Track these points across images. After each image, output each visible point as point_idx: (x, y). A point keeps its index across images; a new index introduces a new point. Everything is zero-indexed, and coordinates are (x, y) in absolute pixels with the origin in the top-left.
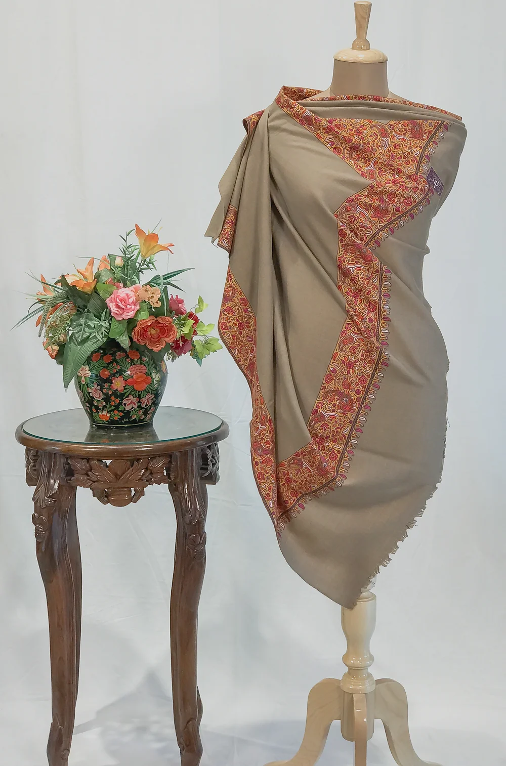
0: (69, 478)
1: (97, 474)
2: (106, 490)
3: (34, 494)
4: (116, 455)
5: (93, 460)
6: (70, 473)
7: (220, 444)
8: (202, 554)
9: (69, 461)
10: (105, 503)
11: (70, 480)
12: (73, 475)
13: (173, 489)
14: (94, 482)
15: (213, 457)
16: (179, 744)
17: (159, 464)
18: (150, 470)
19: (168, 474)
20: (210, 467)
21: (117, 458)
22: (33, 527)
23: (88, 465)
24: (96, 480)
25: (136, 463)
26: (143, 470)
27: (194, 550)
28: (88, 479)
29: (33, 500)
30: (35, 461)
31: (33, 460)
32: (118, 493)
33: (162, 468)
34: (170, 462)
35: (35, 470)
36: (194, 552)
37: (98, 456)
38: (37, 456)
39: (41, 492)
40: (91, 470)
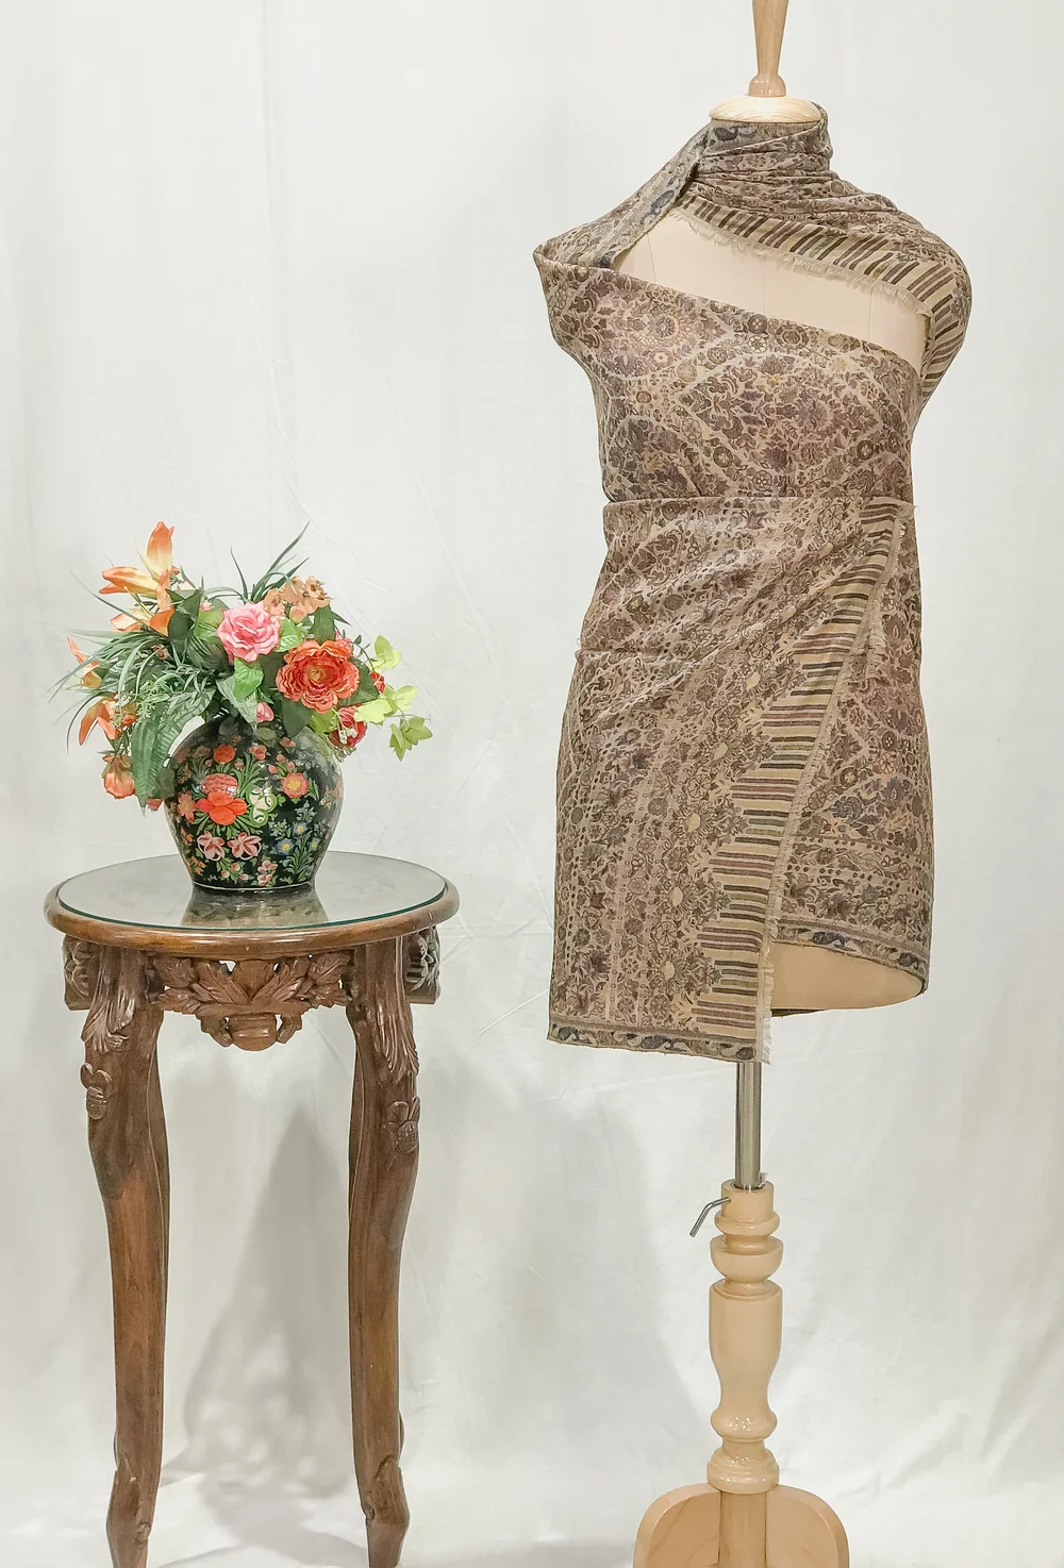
0: (152, 995)
1: (210, 988)
2: (227, 1019)
3: (86, 1027)
4: (248, 952)
5: (203, 960)
6: (157, 985)
8: (413, 1137)
9: (154, 963)
10: (225, 1044)
11: (156, 999)
12: (162, 990)
13: (356, 1017)
14: (204, 1003)
15: (429, 952)
16: (365, 1506)
17: (330, 967)
18: (312, 979)
19: (347, 989)
20: (425, 972)
21: (248, 957)
22: (83, 1091)
23: (191, 970)
24: (206, 998)
25: (285, 967)
26: (299, 981)
27: (396, 1132)
28: (193, 997)
29: (83, 1038)
30: (85, 962)
31: (80, 960)
32: (249, 1024)
33: (333, 974)
34: (351, 964)
35: (85, 980)
36: (398, 1136)
37: (213, 955)
38: (89, 953)
39: (100, 1021)
40: (197, 980)
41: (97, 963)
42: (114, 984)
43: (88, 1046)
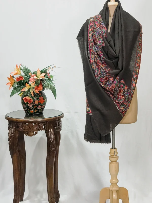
2: (27, 132)
5: (23, 123)
9: (17, 124)
10: (27, 135)
13: (46, 132)
15: (58, 123)
17: (42, 124)
18: (39, 126)
19: (45, 128)
20: (58, 126)
22: (8, 142)
24: (24, 129)
25: (35, 124)
32: (30, 133)
36: (52, 150)
40: (23, 126)
43: (9, 135)
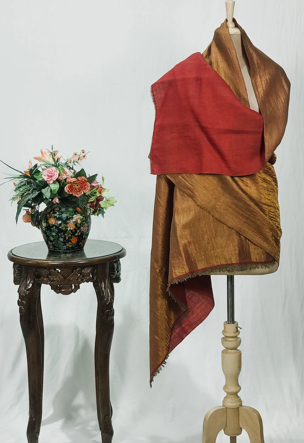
0: (38, 279)
1: (54, 277)
2: (58, 286)
3: (19, 289)
4: (64, 266)
5: (51, 269)
6: (39, 276)
7: (121, 260)
8: (112, 321)
9: (38, 270)
10: (58, 293)
12: (40, 278)
13: (95, 286)
14: (51, 281)
15: (118, 268)
16: (101, 429)
17: (88, 270)
18: (83, 274)
19: (93, 277)
20: (116, 273)
21: (64, 268)
22: (18, 307)
23: (48, 272)
24: (53, 280)
25: (75, 271)
26: (79, 275)
27: (107, 319)
28: (48, 280)
29: (18, 292)
30: (19, 271)
31: (17, 270)
32: (66, 287)
33: (89, 273)
34: (94, 270)
35: (19, 276)
36: (108, 320)
37: (55, 267)
38: (20, 268)
39: (23, 287)
40: (50, 275)
41: (22, 270)
42: (27, 276)
43: (20, 294)
